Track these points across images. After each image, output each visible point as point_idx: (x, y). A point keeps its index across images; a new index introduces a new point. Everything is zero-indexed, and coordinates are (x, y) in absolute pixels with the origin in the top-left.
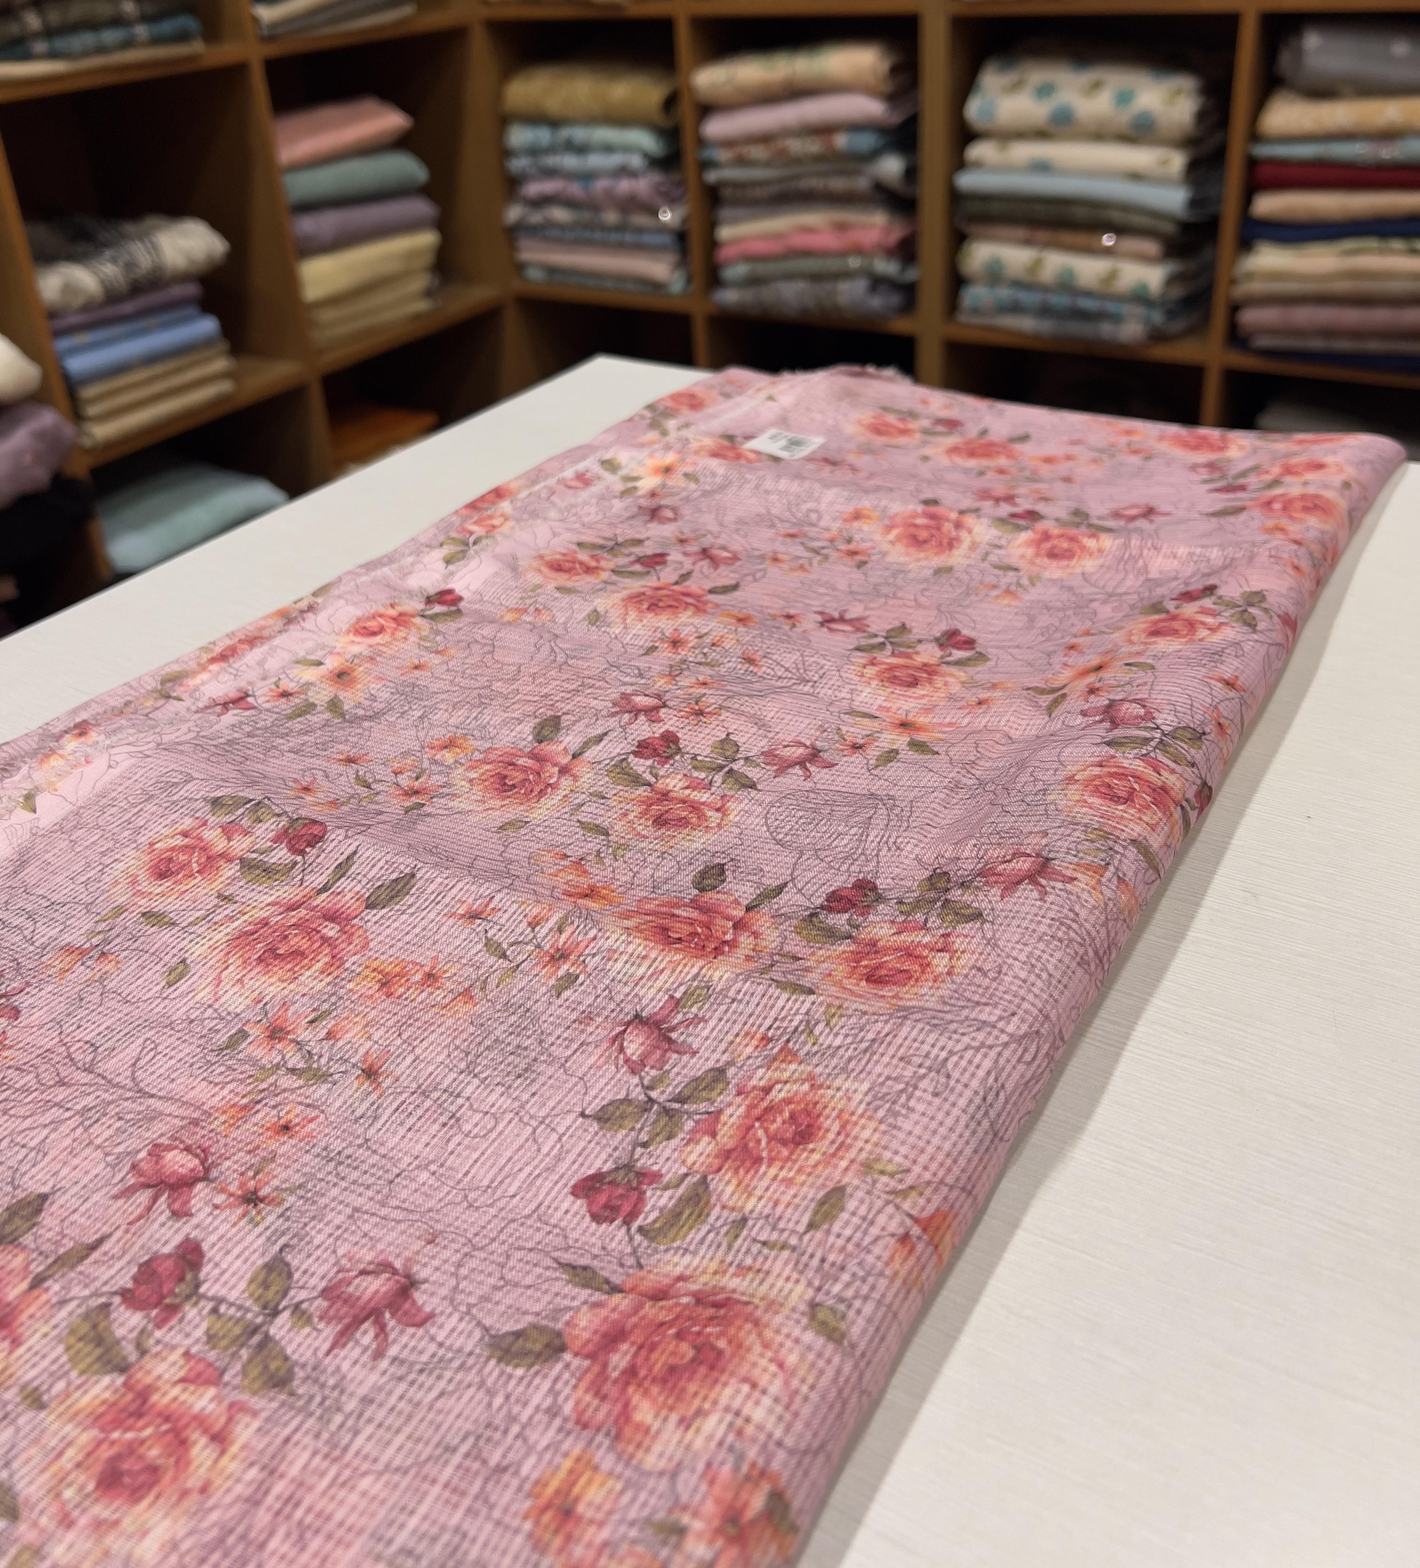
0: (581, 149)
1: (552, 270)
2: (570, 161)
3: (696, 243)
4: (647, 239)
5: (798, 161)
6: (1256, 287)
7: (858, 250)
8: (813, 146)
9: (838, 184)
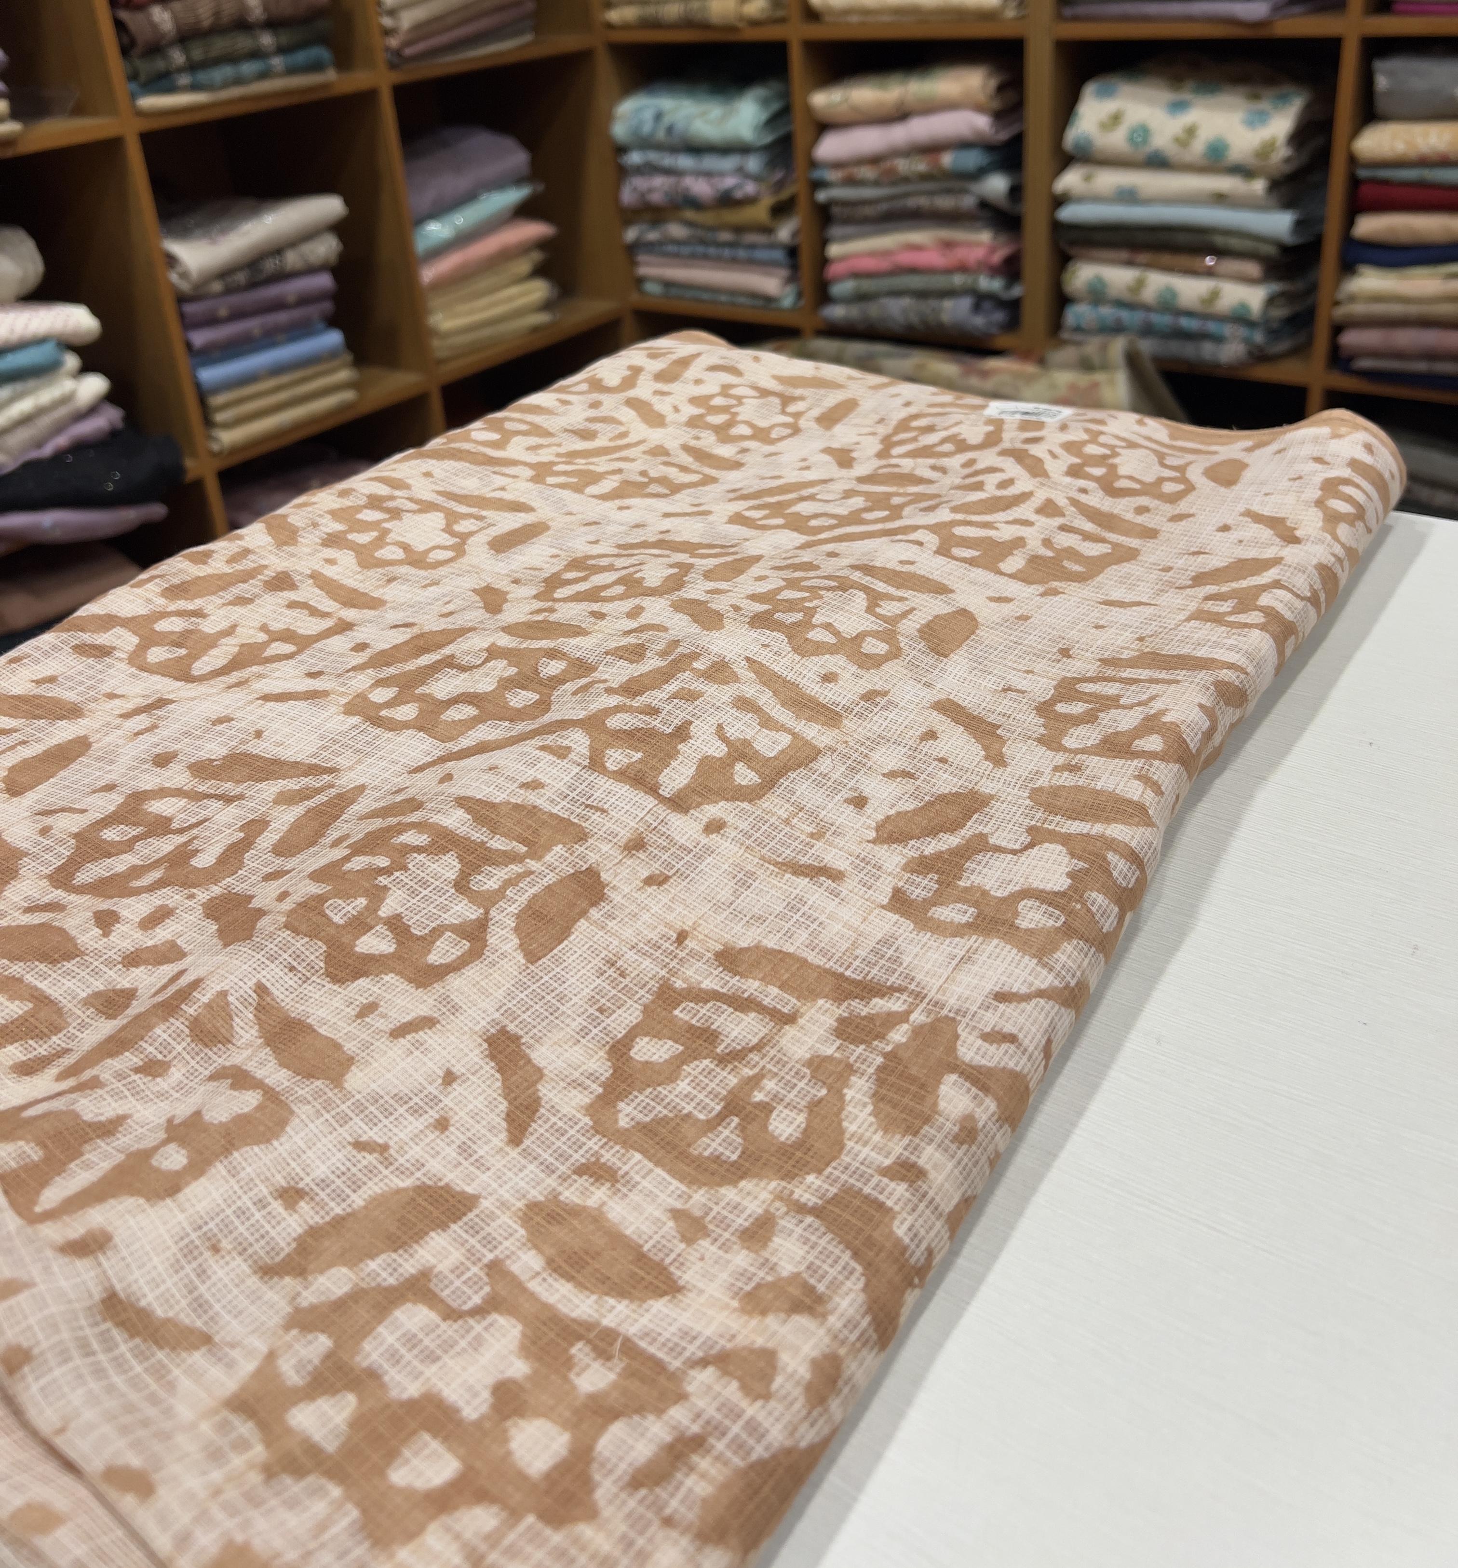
1: (668, 284)
3: (806, 258)
4: (763, 255)
6: (1359, 309)
7: (963, 268)
8: (921, 166)
9: (945, 203)
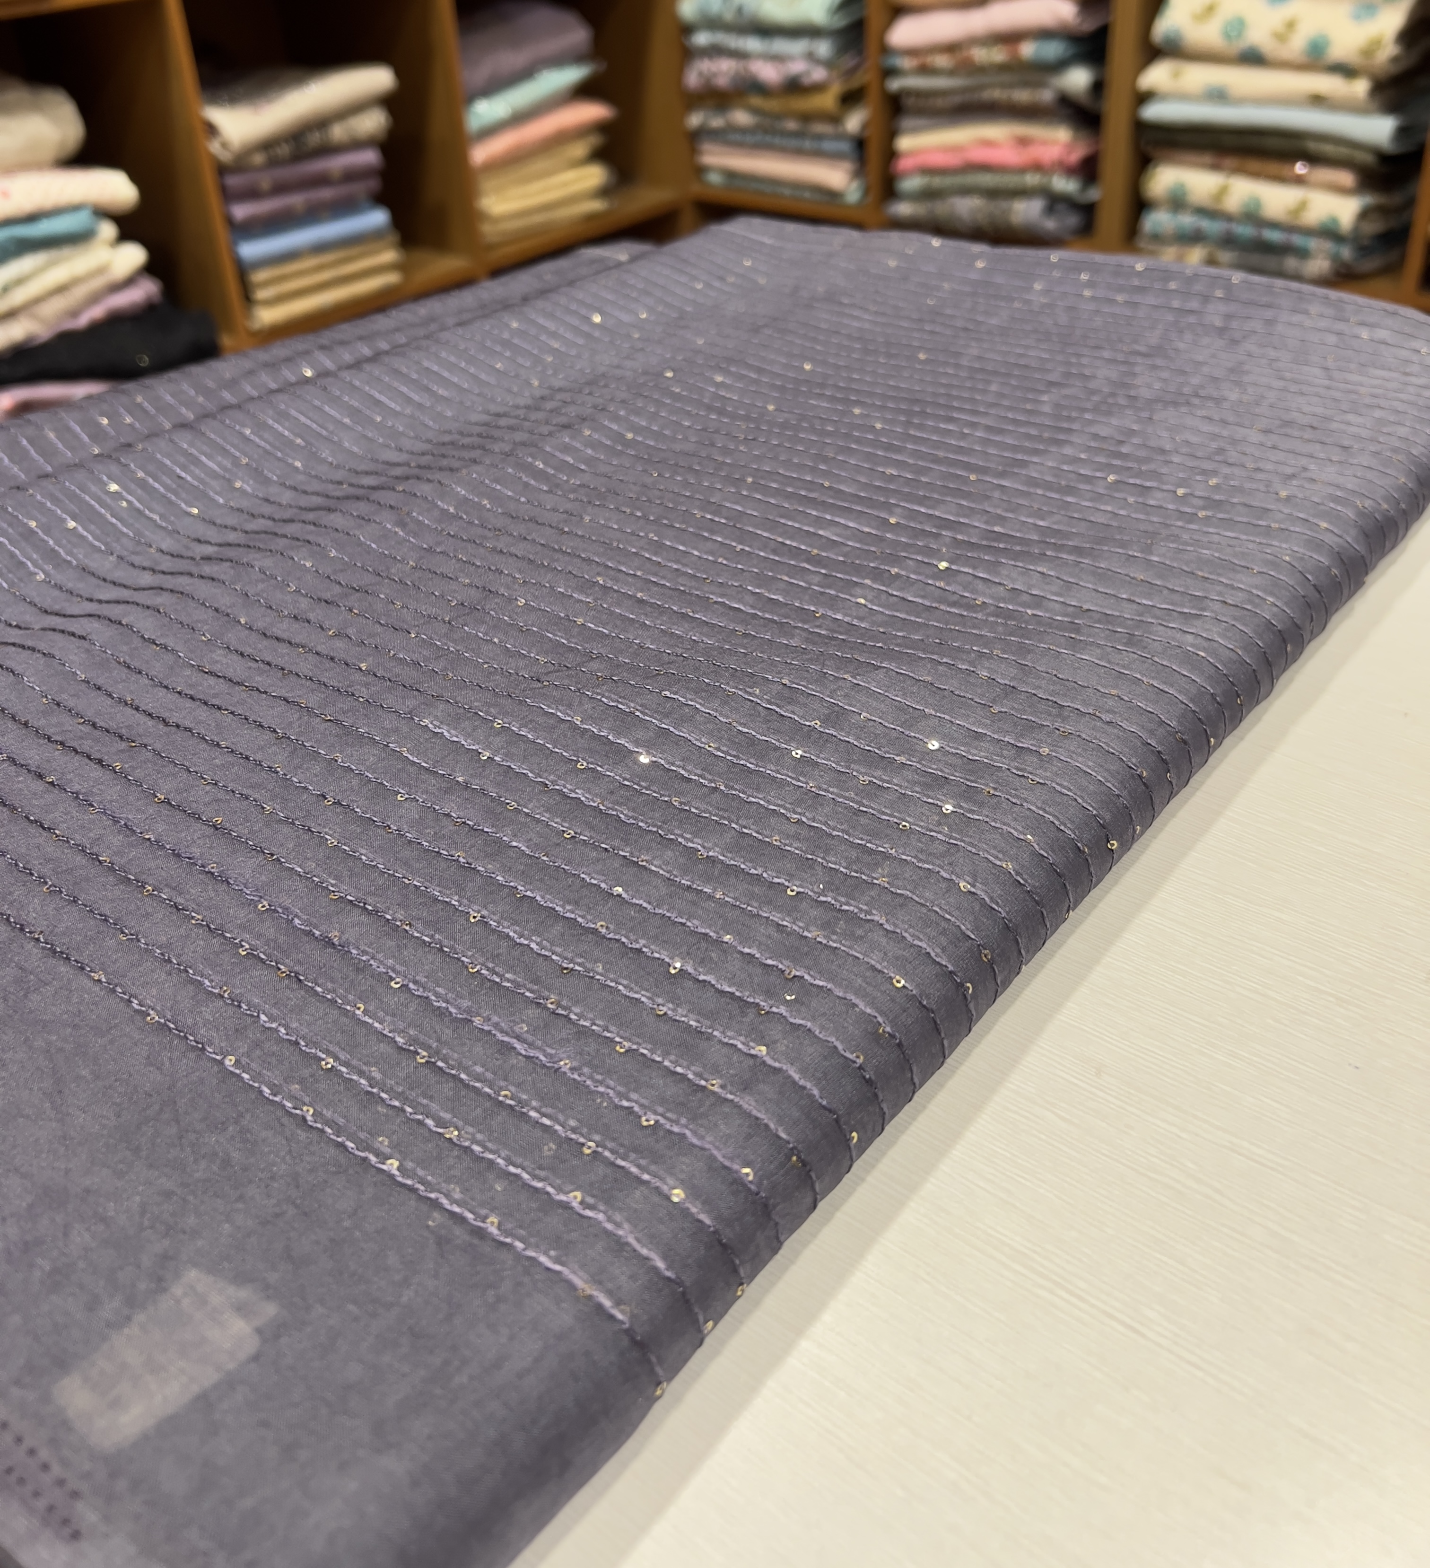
1: (731, 175)
3: (874, 152)
5: (980, 70)
7: (1037, 167)
8: (998, 55)
9: (1022, 96)
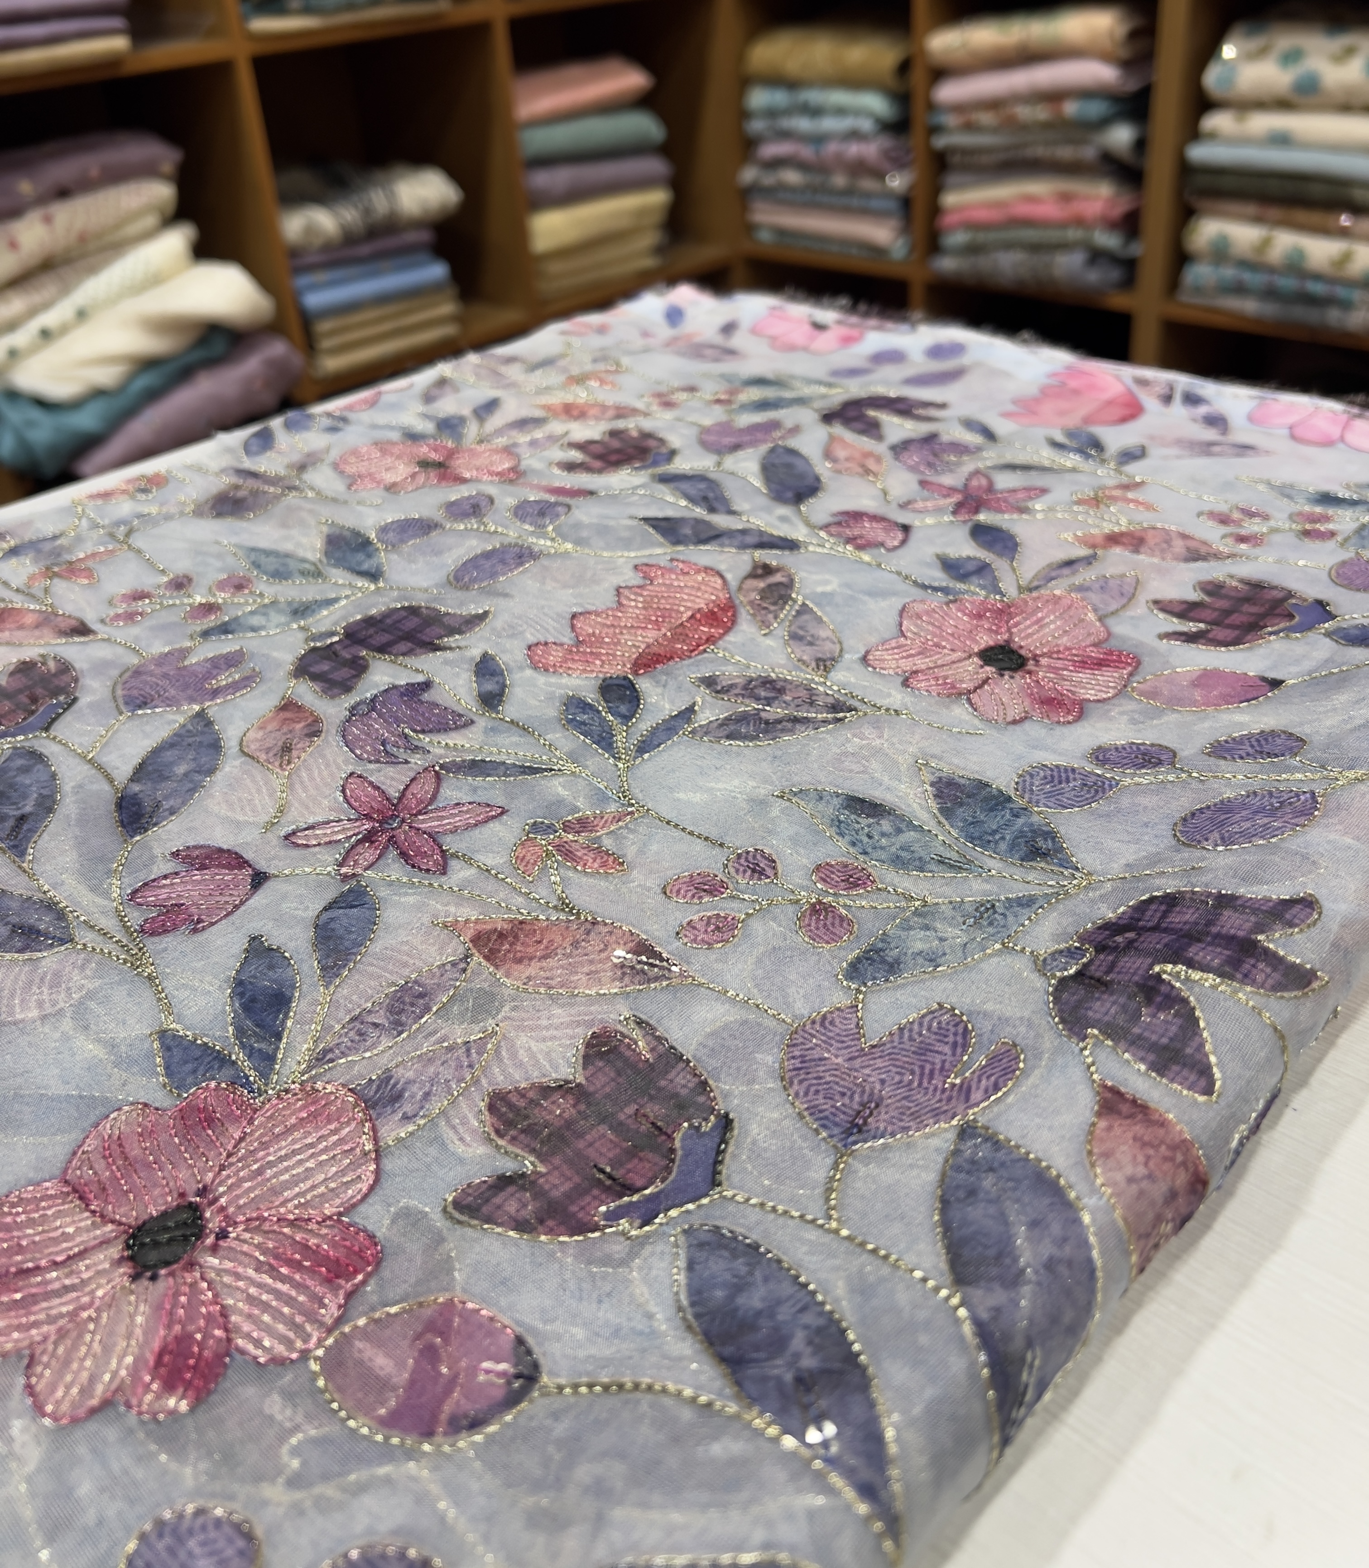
0: (815, 112)
1: (782, 232)
2: (803, 124)
3: (919, 210)
4: (875, 204)
5: (1024, 127)
7: (1079, 222)
8: (1041, 113)
9: (1065, 153)
